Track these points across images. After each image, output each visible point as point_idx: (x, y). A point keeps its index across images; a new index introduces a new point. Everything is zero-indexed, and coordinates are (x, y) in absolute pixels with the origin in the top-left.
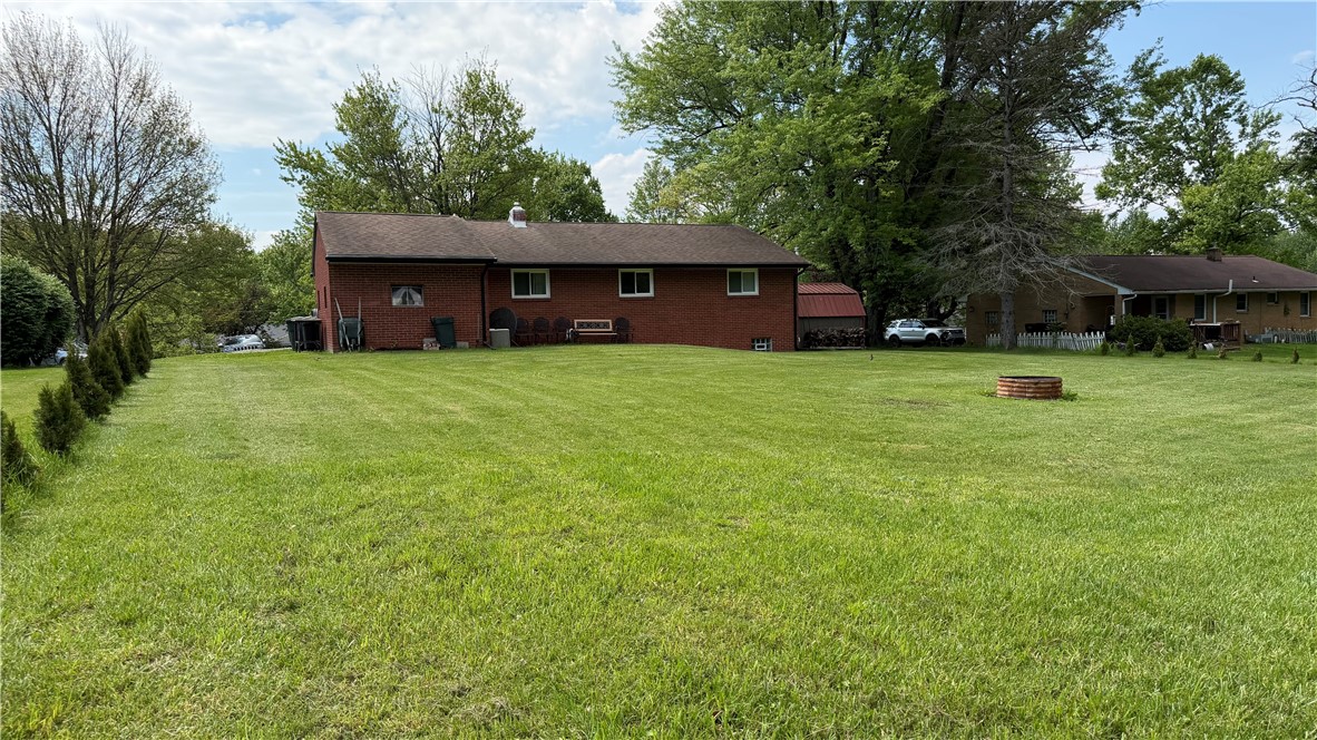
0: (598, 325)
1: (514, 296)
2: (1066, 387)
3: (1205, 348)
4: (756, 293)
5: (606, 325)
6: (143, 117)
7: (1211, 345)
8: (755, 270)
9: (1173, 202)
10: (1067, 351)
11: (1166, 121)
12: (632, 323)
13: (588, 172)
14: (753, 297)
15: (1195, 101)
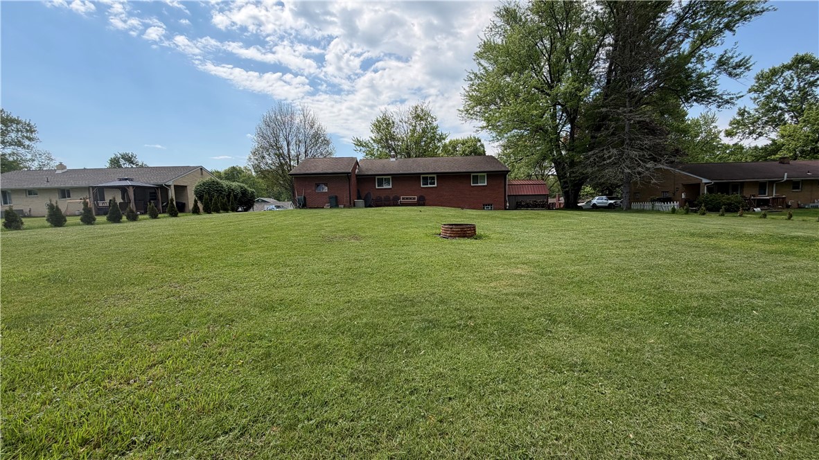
0: (411, 199)
1: (377, 187)
2: (478, 231)
3: (754, 211)
4: (486, 184)
5: (414, 199)
6: (312, 132)
7: (759, 209)
8: (485, 174)
9: (773, 135)
10: (658, 212)
11: (772, 93)
12: (426, 198)
13: (480, 141)
14: (484, 186)
15: (793, 80)
